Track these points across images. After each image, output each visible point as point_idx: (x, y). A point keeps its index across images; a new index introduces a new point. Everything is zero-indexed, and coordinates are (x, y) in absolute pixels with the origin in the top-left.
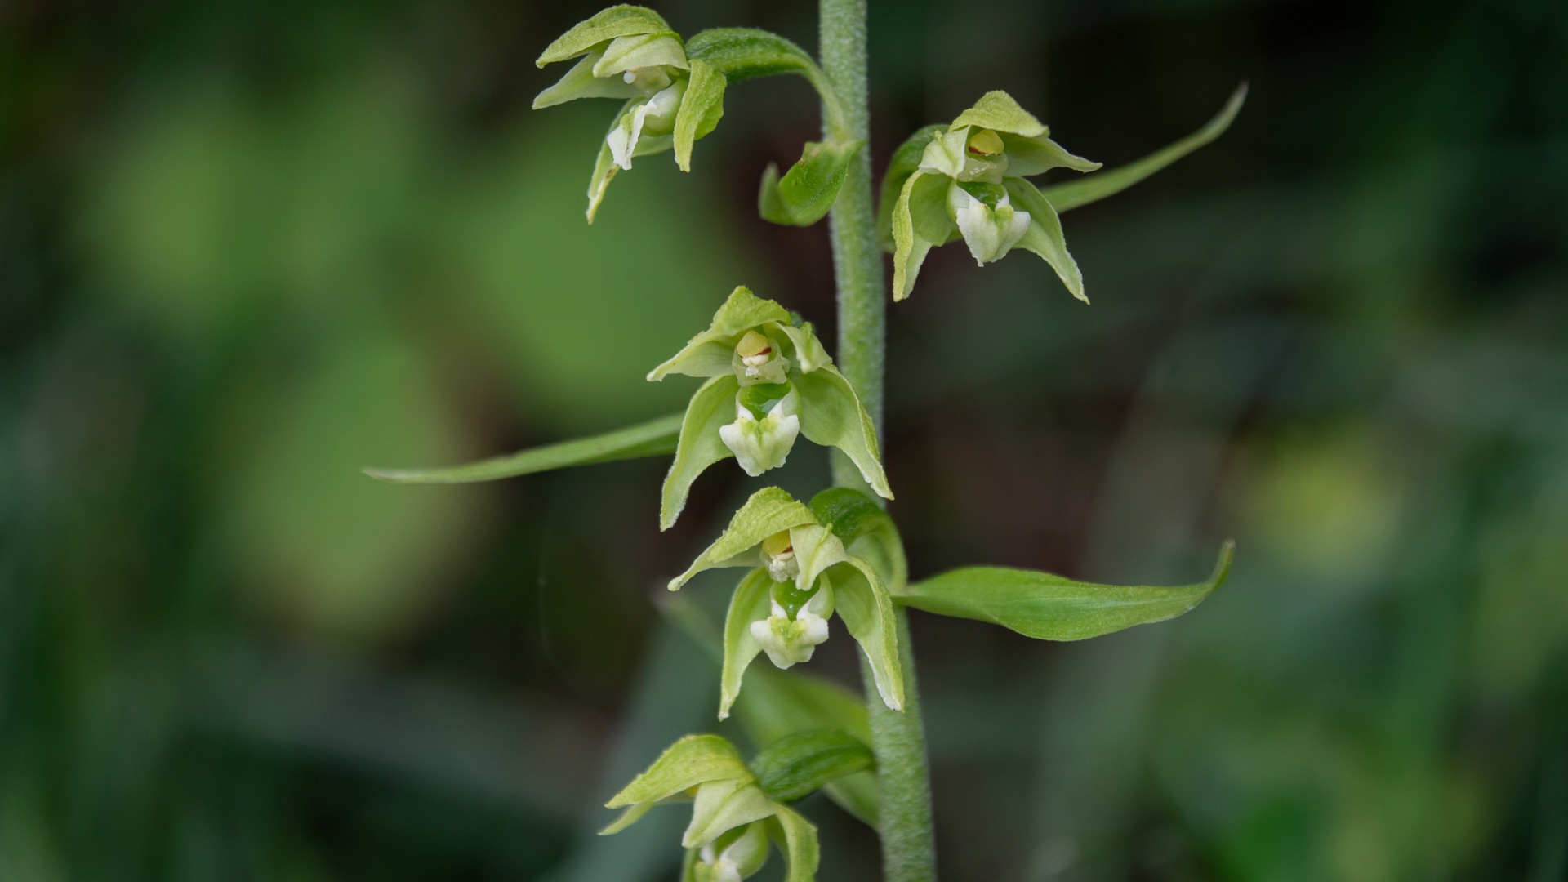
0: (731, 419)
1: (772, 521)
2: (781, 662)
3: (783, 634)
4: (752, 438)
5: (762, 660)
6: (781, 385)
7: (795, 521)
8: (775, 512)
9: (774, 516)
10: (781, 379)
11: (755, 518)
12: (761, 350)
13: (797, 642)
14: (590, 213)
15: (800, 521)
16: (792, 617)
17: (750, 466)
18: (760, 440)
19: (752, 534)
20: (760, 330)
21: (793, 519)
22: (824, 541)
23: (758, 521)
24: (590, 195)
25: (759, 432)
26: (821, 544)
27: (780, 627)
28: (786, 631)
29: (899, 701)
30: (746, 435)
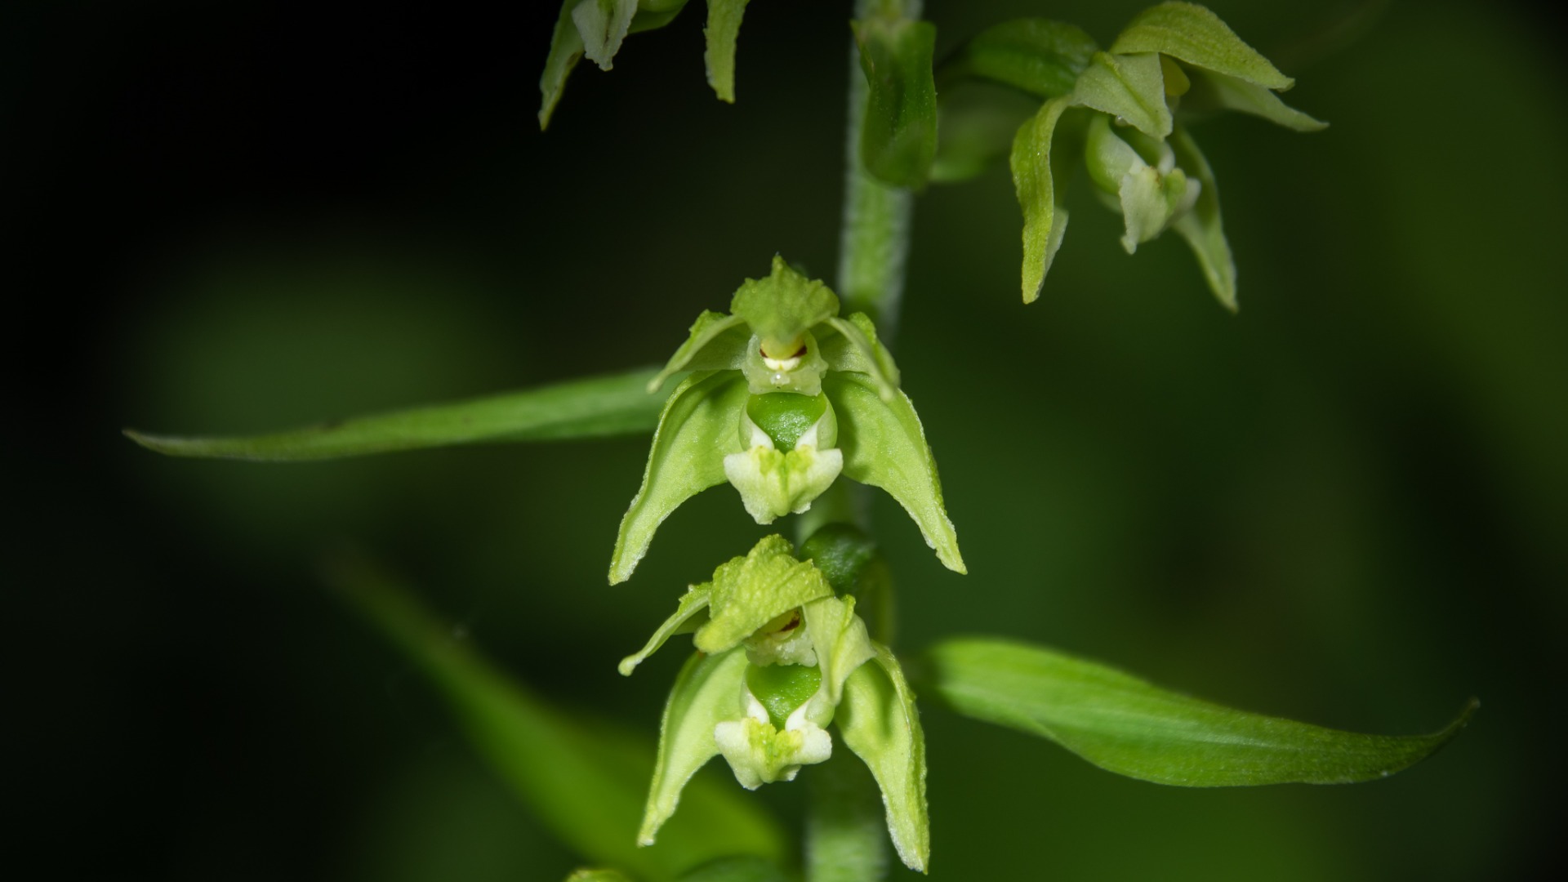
0: (742, 446)
1: (781, 592)
2: (746, 778)
3: (765, 747)
5: (717, 769)
6: (814, 397)
7: (811, 594)
8: (785, 578)
9: (784, 583)
10: (815, 389)
11: (759, 588)
12: (794, 350)
14: (544, 117)
15: (817, 593)
16: (778, 724)
17: (760, 508)
18: (785, 483)
19: (757, 610)
21: (808, 591)
22: (849, 626)
23: (763, 591)
24: (544, 86)
25: (784, 470)
26: (844, 630)
27: (761, 737)
28: (771, 745)
29: (922, 858)
30: (764, 472)
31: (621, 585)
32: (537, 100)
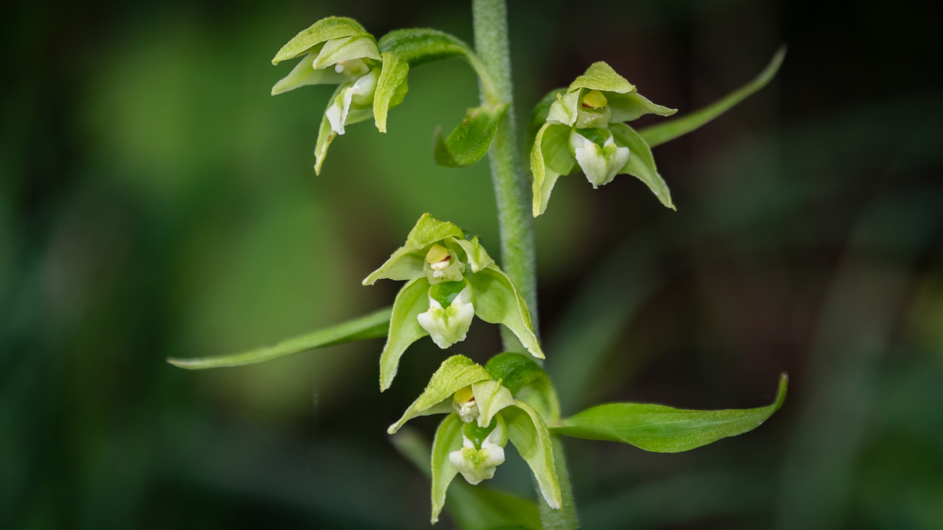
0: (426, 308)
1: (458, 379)
2: (472, 480)
3: (472, 459)
4: (441, 321)
5: (459, 479)
6: (460, 282)
7: (475, 379)
8: (460, 373)
9: (460, 376)
10: (459, 278)
11: (446, 378)
13: (482, 465)
14: (317, 167)
15: (479, 378)
16: (478, 447)
17: (442, 342)
18: (447, 322)
19: (445, 390)
20: (442, 243)
21: (474, 377)
22: (497, 391)
23: (448, 380)
24: (316, 153)
25: (445, 317)
26: (495, 394)
27: (469, 455)
28: (474, 458)
29: (559, 502)
30: (436, 320)
31: (386, 390)
32: (314, 160)
